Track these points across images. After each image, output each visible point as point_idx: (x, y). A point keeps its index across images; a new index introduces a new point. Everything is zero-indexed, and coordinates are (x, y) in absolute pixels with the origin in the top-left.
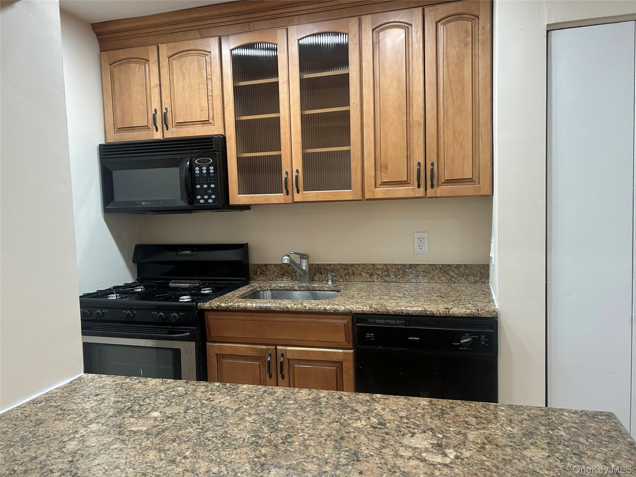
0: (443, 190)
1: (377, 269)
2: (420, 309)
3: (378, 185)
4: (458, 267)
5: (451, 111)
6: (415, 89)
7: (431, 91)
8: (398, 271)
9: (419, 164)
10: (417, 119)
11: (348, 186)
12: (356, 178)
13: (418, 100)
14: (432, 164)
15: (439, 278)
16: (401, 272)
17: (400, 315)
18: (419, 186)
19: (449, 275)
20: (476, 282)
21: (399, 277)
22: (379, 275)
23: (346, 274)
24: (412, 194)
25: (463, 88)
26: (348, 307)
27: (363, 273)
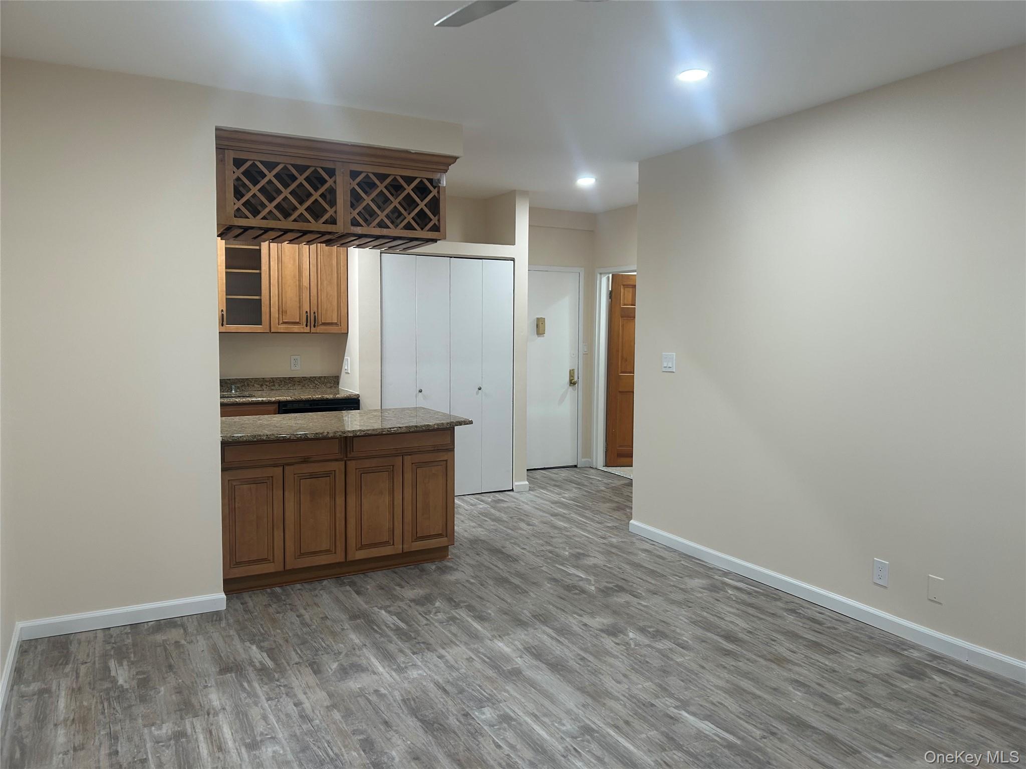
0: (320, 329)
1: (266, 381)
2: (320, 396)
3: (280, 324)
4: (320, 378)
5: (325, 282)
6: (304, 267)
7: (313, 269)
8: (281, 382)
9: (307, 312)
10: (305, 285)
11: (259, 323)
12: (265, 317)
13: (306, 273)
14: (314, 313)
15: (308, 385)
16: (283, 383)
17: (308, 401)
18: (307, 326)
19: (314, 383)
20: (331, 387)
21: (281, 386)
22: (267, 385)
23: (242, 386)
24: (302, 331)
25: (332, 270)
26: (277, 398)
27: (255, 384)
